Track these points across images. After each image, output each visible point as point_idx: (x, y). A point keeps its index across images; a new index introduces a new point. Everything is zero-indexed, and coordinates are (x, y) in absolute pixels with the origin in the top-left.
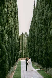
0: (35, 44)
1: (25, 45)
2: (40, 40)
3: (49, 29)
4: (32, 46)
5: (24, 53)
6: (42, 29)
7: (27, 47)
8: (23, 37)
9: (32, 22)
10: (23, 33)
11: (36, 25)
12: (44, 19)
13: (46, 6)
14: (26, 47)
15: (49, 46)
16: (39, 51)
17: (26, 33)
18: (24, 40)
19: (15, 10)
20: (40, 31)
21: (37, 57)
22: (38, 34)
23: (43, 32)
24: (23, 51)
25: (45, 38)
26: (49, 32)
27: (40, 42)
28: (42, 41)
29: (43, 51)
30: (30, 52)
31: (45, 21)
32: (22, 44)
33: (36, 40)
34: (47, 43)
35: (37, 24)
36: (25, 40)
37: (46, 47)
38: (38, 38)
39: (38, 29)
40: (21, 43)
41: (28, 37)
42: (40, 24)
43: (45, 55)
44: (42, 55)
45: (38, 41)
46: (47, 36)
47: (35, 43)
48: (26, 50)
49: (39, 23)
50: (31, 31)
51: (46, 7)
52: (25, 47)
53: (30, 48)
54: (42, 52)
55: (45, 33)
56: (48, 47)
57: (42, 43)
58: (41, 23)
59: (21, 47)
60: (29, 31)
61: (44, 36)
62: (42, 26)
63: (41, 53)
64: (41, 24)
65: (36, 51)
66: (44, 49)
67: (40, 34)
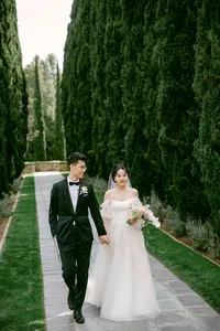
0: (93, 104)
1: (51, 110)
2: (114, 84)
3: (147, 38)
4: (79, 111)
5: (49, 144)
6: (119, 38)
7: (57, 117)
8: (41, 77)
10: (37, 58)
11: (94, 22)
14: (54, 118)
15: (150, 110)
16: (107, 130)
17: (51, 59)
18: (43, 89)
20: (110, 46)
21: (103, 156)
22: (103, 62)
23: (125, 51)
24: (41, 135)
25: (132, 78)
26: (150, 51)
27: (111, 93)
28: (119, 88)
29: (127, 130)
30: (74, 136)
32: (38, 104)
33: (95, 85)
34: (139, 97)
35: (99, 15)
36: (50, 89)
37: (137, 112)
38: (101, 75)
39: (102, 39)
40: (31, 100)
41: (61, 72)
42: (109, 16)
43: (133, 147)
44: (123, 147)
45: (103, 91)
46: (140, 67)
47: (90, 99)
48: (54, 127)
49: (104, 12)
50: (74, 46)
52: (48, 119)
53: (72, 122)
54: (121, 133)
55: (133, 56)
56: (147, 113)
57: (119, 99)
58: (115, 12)
59: (31, 119)
60: (66, 50)
61: (126, 69)
62: (120, 23)
63: (118, 138)
64: (113, 14)
65: (96, 130)
66: (129, 122)
67: (112, 59)
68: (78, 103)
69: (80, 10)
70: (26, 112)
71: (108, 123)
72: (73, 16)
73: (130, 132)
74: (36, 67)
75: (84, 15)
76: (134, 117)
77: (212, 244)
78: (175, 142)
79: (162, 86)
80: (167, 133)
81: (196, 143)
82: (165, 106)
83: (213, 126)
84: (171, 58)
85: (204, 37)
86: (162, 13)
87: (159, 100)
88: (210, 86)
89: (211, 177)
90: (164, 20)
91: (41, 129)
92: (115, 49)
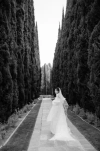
0: (60, 76)
1: (49, 80)
3: (75, 52)
5: (48, 90)
6: (67, 54)
8: (46, 70)
9: (56, 48)
10: (45, 65)
12: (70, 40)
13: (71, 22)
16: (64, 83)
18: (47, 73)
20: (65, 57)
22: (63, 62)
23: (69, 57)
24: (45, 87)
25: (71, 66)
27: (65, 71)
28: (67, 70)
31: (70, 42)
32: (45, 77)
38: (62, 66)
42: (65, 48)
43: (71, 88)
45: (62, 71)
48: (49, 85)
49: (63, 47)
51: (72, 24)
52: (48, 82)
54: (68, 84)
55: (71, 58)
56: (75, 76)
57: (67, 73)
61: (69, 63)
62: (67, 50)
63: (66, 86)
65: (61, 84)
66: (69, 80)
67: (65, 61)
68: (56, 76)
71: (64, 81)
72: (56, 51)
73: (70, 83)
75: (59, 50)
76: (71, 78)
77: (96, 121)
79: (78, 66)
80: (80, 81)
82: (79, 72)
84: (81, 56)
85: (91, 46)
86: (79, 42)
87: (77, 70)
90: (79, 44)
91: (46, 85)
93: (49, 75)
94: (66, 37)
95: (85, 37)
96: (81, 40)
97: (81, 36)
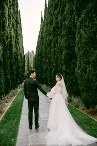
0: (43, 63)
3: (59, 40)
6: (51, 42)
8: (29, 57)
9: (39, 36)
10: (28, 52)
12: (54, 28)
13: (55, 10)
17: (33, 52)
18: (30, 60)
19: (17, 18)
23: (52, 45)
25: (55, 53)
26: (60, 43)
28: (50, 56)
31: (54, 30)
32: (28, 64)
34: (57, 59)
36: (32, 60)
37: (56, 63)
38: (45, 54)
40: (26, 63)
41: (35, 54)
45: (46, 59)
46: (57, 49)
47: (42, 61)
49: (47, 36)
50: (38, 47)
51: (56, 12)
54: (51, 70)
55: (55, 46)
56: (59, 63)
57: (50, 60)
59: (26, 68)
60: (36, 49)
61: (53, 50)
63: (50, 72)
64: (49, 35)
65: (44, 70)
66: (53, 66)
67: (49, 48)
68: (39, 63)
69: (40, 37)
70: (24, 66)
71: (47, 68)
72: (38, 39)
73: (54, 69)
74: (28, 54)
75: (41, 38)
76: (55, 65)
77: (80, 105)
78: (68, 71)
79: (64, 52)
80: (66, 67)
81: (76, 69)
82: (65, 59)
83: (82, 63)
84: (67, 43)
85: (79, 33)
86: (64, 29)
87: (63, 57)
88: (81, 49)
89: (81, 81)
90: (65, 31)
92: (49, 45)
93: (32, 62)
94: (49, 26)
95: (71, 24)
96: (67, 27)
97: (67, 23)
